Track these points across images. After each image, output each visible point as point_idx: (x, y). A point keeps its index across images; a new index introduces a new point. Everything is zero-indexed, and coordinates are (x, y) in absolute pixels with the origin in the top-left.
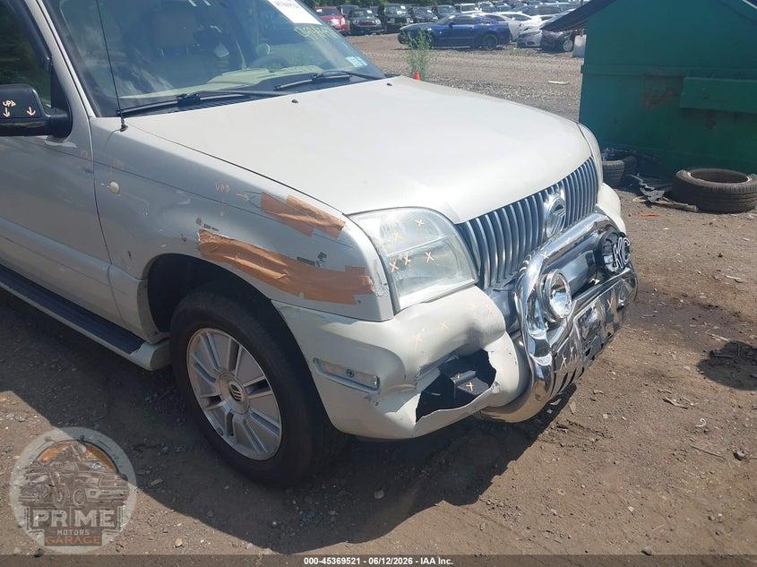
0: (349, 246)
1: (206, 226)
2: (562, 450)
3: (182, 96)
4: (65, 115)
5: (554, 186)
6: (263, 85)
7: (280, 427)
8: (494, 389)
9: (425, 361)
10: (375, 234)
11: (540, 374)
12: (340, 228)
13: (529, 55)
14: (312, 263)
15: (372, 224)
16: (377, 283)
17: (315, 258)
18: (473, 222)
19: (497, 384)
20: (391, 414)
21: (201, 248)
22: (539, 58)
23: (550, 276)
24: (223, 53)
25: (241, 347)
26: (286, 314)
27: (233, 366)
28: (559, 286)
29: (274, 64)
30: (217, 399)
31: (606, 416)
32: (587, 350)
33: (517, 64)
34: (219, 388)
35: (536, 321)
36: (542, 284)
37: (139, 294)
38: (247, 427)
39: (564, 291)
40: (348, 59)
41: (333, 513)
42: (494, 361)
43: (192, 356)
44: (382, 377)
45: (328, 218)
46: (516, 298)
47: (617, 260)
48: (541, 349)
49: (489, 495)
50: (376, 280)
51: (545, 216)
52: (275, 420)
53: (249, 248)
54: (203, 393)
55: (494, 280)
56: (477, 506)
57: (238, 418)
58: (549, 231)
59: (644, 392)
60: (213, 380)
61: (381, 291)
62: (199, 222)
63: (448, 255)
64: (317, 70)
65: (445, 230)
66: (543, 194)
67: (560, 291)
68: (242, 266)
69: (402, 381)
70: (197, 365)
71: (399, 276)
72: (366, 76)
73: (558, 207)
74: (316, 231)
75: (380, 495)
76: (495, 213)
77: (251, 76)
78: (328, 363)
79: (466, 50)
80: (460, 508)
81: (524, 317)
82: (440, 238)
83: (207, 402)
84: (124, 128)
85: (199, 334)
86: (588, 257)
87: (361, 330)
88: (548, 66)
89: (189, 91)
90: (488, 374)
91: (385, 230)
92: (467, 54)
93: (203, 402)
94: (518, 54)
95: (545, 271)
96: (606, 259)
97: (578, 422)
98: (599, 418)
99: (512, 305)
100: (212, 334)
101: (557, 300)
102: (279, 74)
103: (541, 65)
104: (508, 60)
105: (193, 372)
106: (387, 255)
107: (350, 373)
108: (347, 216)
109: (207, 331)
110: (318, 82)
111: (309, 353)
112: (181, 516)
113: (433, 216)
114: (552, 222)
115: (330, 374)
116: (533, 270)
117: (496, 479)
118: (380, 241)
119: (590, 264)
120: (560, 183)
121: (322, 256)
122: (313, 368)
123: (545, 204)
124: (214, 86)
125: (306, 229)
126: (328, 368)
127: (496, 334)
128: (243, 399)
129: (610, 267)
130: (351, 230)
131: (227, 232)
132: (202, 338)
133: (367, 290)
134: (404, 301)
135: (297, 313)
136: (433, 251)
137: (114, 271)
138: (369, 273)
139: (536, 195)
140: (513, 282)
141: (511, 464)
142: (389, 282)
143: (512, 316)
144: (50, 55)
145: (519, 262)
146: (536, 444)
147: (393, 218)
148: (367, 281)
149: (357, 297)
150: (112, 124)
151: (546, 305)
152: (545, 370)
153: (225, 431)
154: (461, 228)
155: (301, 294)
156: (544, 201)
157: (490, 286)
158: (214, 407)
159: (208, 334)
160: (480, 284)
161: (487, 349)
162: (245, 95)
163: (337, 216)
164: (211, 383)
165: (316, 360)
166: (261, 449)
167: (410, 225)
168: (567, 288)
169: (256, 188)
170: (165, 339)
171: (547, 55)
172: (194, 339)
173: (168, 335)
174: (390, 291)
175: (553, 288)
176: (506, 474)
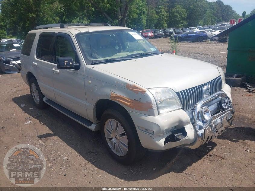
0: (147, 96)
1: (112, 92)
2: (210, 161)
3: (107, 59)
4: (79, 64)
5: (206, 83)
6: (128, 56)
7: (128, 146)
8: (186, 138)
9: (166, 128)
10: (154, 94)
11: (201, 136)
12: (145, 92)
13: (214, 43)
14: (138, 101)
15: (153, 91)
16: (154, 106)
17: (139, 100)
18: (181, 92)
19: (187, 137)
20: (157, 142)
21: (111, 97)
22: (217, 45)
23: (204, 108)
24: (117, 48)
25: (119, 123)
26: (131, 114)
27: (116, 129)
28: (206, 111)
29: (130, 51)
30: (111, 139)
31: (225, 153)
32: (217, 131)
33: (209, 46)
34: (112, 136)
35: (199, 120)
36: (201, 110)
37: (93, 110)
38: (119, 146)
39: (208, 112)
40: (151, 49)
41: (141, 172)
42: (187, 130)
43: (106, 127)
44: (155, 131)
45: (142, 89)
46: (194, 114)
47: (226, 105)
48: (201, 128)
49: (186, 171)
50: (154, 105)
51: (203, 92)
52: (126, 144)
53: (123, 97)
54: (108, 137)
55: (187, 109)
56: (182, 174)
57: (117, 144)
58: (205, 96)
59: (239, 148)
60: (111, 133)
61: (155, 108)
62: (111, 91)
63: (174, 100)
64: (142, 52)
65: (174, 94)
66: (203, 85)
67: (207, 112)
68: (120, 102)
69: (160, 133)
70: (107, 129)
71: (160, 106)
72: (156, 53)
73: (207, 89)
74: (139, 92)
75: (154, 169)
76: (188, 90)
77: (124, 54)
78: (141, 127)
79: (192, 42)
80: (177, 174)
81: (196, 119)
82: (171, 95)
83: (109, 140)
84: (93, 67)
85: (108, 121)
86: (217, 104)
87: (149, 118)
88: (220, 47)
89: (109, 58)
90: (185, 134)
91: (157, 93)
92: (192, 44)
93: (108, 140)
94: (210, 43)
95: (202, 106)
96: (223, 105)
97: (216, 154)
98: (223, 154)
99: (193, 116)
100: (111, 120)
101: (206, 115)
102: (132, 53)
103: (217, 47)
104: (206, 45)
105: (106, 132)
106: (157, 99)
107: (146, 130)
108: (147, 89)
109: (110, 119)
110: (142, 55)
111: (136, 124)
112: (101, 170)
113: (170, 90)
114: (206, 93)
115: (141, 130)
116: (199, 106)
117: (189, 167)
118: (155, 95)
119: (218, 106)
120: (208, 82)
121: (140, 99)
122: (137, 128)
123: (204, 88)
124: (115, 57)
125: (137, 92)
126: (141, 129)
127: (187, 123)
128: (118, 139)
129: (224, 107)
130: (148, 92)
131: (117, 93)
132: (109, 122)
133: (151, 108)
134: (161, 111)
135: (134, 114)
136: (169, 99)
137: (88, 104)
138: (152, 103)
139: (201, 85)
140: (193, 109)
141: (194, 164)
142: (157, 106)
143: (192, 119)
144: (76, 49)
145: (195, 104)
146: (202, 159)
147: (159, 90)
148: (151, 105)
149: (149, 110)
150: (90, 66)
151: (202, 116)
152: (202, 134)
153: (113, 148)
154: (178, 93)
155: (135, 109)
156: (203, 87)
157: (186, 109)
158: (110, 141)
159: (111, 121)
160: (183, 109)
161: (185, 127)
162: (123, 59)
163: (144, 89)
164: (110, 134)
165: (138, 126)
166: (122, 153)
167: (163, 92)
168: (209, 112)
169: (124, 82)
170: (99, 123)
171: (221, 43)
172: (107, 122)
173: (99, 122)
174: (157, 108)
175: (204, 112)
176: (192, 166)
